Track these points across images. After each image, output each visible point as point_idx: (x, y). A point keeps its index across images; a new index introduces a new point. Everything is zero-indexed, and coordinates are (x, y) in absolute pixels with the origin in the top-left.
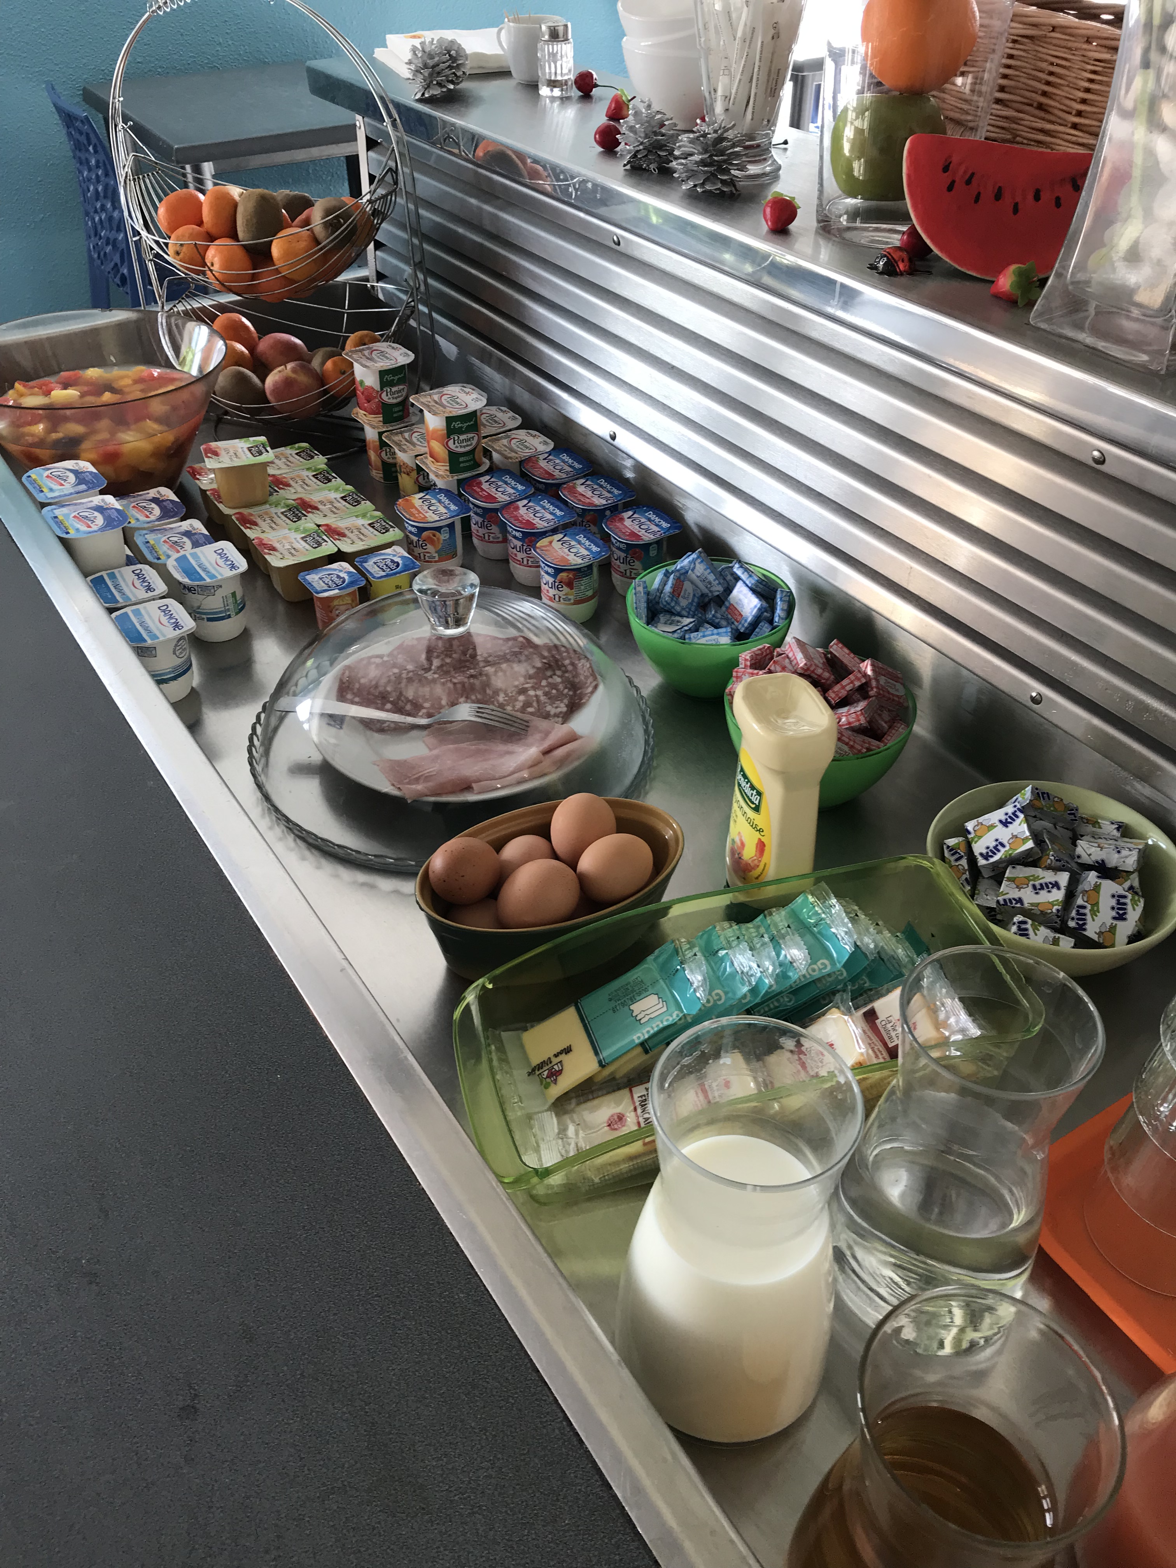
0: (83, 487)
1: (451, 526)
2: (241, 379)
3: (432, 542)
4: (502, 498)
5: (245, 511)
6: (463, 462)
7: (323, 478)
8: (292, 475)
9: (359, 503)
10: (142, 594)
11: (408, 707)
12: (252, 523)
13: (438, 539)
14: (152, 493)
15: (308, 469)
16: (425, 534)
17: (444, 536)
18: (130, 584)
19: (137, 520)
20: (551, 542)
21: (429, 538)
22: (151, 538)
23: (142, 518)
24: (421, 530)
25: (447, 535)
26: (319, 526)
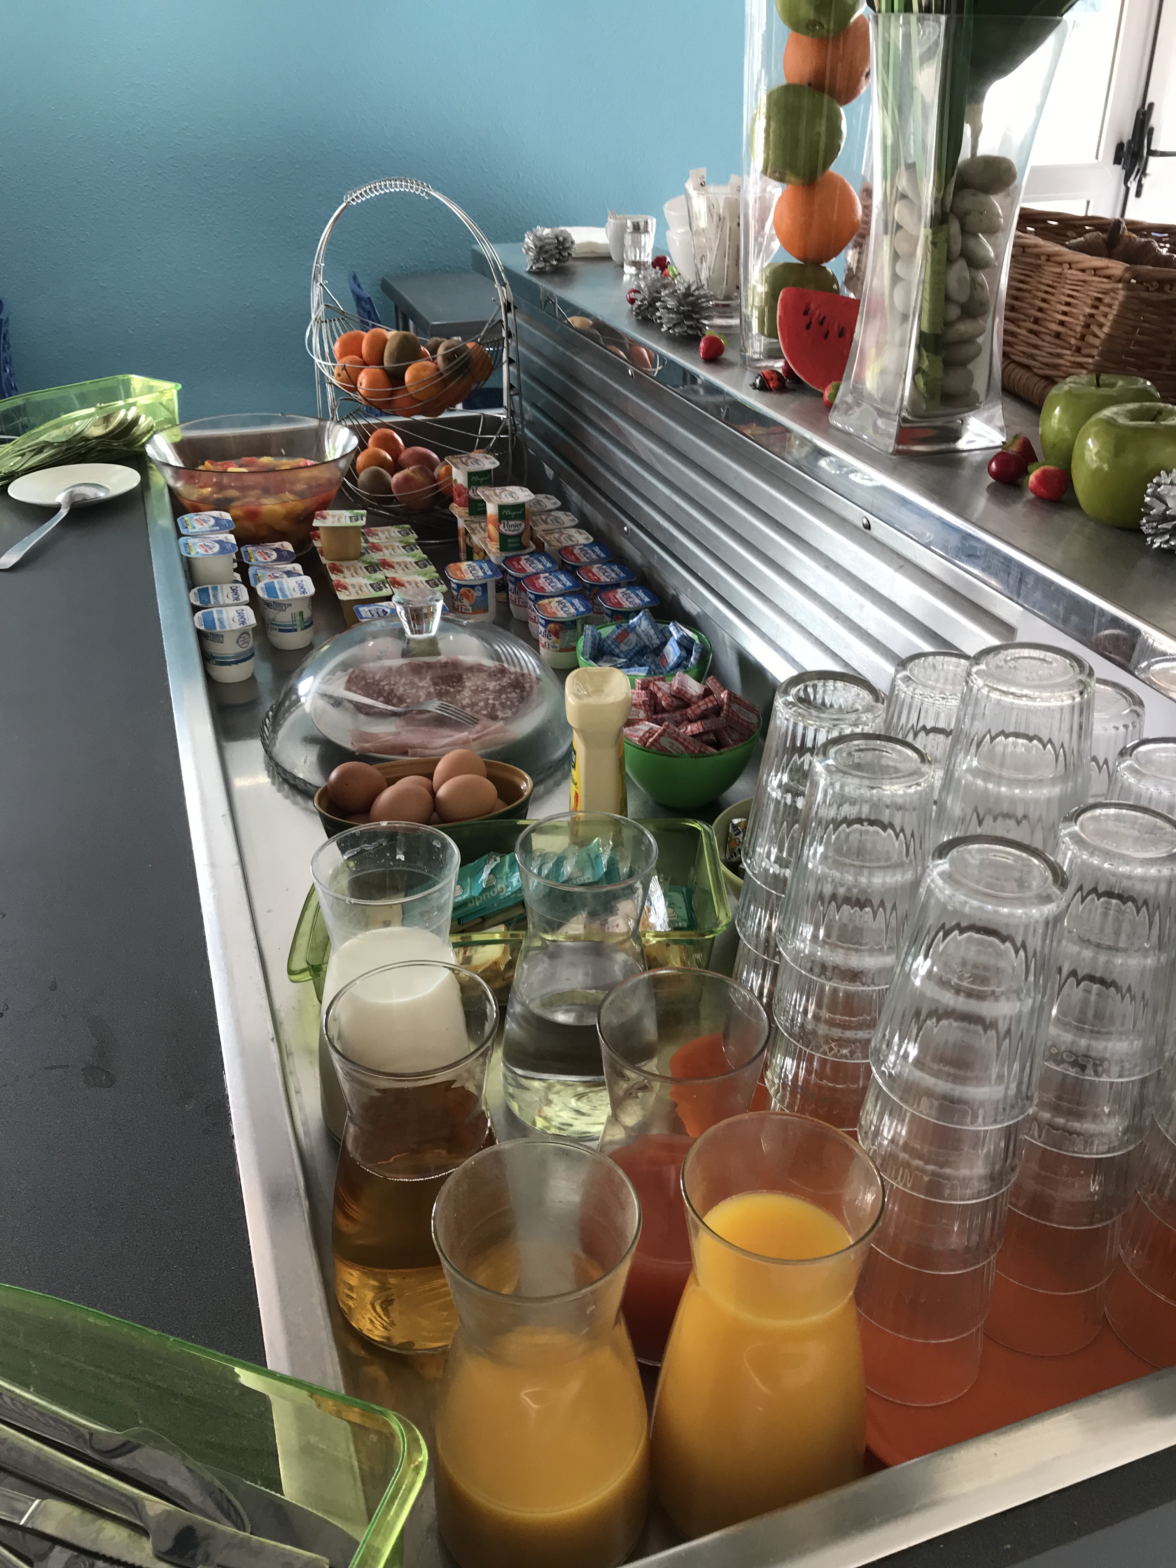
0: (218, 528)
1: (484, 586)
2: (377, 476)
3: (468, 598)
4: (530, 570)
5: (338, 563)
6: (512, 543)
7: (408, 547)
8: (386, 544)
9: (426, 566)
10: (230, 601)
11: (395, 701)
12: (338, 570)
13: (473, 595)
14: (277, 545)
15: (400, 542)
16: (462, 590)
17: (478, 593)
18: (225, 595)
19: (257, 560)
20: (550, 602)
21: (465, 593)
22: (260, 572)
23: (261, 559)
24: (460, 586)
25: (480, 594)
26: (386, 578)
